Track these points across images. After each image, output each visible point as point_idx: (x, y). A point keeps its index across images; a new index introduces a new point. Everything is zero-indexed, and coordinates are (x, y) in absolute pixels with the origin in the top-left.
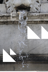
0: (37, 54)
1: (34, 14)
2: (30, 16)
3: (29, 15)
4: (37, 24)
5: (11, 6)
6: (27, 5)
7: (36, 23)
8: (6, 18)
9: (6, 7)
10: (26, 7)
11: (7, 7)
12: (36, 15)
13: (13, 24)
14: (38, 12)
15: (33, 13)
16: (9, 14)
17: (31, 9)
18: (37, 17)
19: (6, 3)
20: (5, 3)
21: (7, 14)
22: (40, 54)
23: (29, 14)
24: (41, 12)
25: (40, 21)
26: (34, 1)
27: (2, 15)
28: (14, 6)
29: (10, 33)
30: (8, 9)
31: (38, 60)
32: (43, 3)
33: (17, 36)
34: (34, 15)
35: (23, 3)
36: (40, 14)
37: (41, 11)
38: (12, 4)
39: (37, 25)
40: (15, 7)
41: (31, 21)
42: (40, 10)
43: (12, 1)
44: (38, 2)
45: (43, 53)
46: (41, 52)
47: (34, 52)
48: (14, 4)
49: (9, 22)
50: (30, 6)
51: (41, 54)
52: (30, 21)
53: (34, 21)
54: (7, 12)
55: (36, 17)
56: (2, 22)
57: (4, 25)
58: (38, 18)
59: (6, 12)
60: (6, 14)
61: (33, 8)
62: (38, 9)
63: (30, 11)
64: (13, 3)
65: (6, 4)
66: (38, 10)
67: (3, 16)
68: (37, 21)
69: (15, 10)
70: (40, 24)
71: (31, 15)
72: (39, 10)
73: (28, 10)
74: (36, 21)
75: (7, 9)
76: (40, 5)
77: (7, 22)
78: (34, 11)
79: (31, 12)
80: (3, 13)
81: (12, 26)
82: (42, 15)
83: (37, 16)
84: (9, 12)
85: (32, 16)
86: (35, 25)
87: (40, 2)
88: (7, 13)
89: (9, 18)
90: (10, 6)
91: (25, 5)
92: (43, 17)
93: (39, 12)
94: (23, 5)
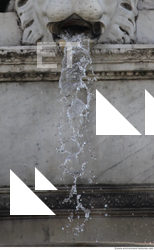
0: (126, 185)
1: (114, 48)
2: (101, 54)
3: (97, 52)
4: (125, 82)
5: (36, 21)
6: (90, 18)
7: (122, 76)
8: (17, 61)
9: (19, 23)
10: (86, 24)
11: (23, 25)
12: (122, 51)
13: (42, 81)
14: (128, 39)
15: (112, 43)
16: (28, 47)
17: (103, 30)
18: (126, 58)
19: (20, 10)
20: (14, 10)
21: (23, 47)
22: (135, 185)
23: (98, 46)
24: (140, 40)
25: (134, 72)
26: (115, 4)
27: (5, 52)
28: (46, 21)
29: (33, 114)
30: (27, 31)
31: (129, 205)
32: (144, 9)
33: (56, 123)
34: (116, 51)
35: (77, 11)
36: (136, 46)
37: (140, 36)
38: (40, 13)
39: (124, 86)
40: (50, 24)
41: (106, 73)
42: (135, 32)
43: (40, 3)
44: (127, 6)
45: (147, 182)
46: (138, 179)
47: (116, 177)
48: (45, 15)
49: (29, 74)
50: (102, 21)
51: (140, 182)
52: (101, 73)
53: (115, 70)
54: (24, 41)
55: (121, 59)
56: (5, 75)
57: (11, 85)
58: (129, 61)
59: (17, 42)
60: (18, 49)
61: (110, 27)
62: (129, 31)
63: (102, 38)
64: (44, 9)
65: (19, 13)
66: (127, 33)
67: (9, 53)
68: (125, 72)
69: (51, 35)
70: (136, 82)
71: (105, 51)
72: (132, 35)
73: (93, 34)
74: (120, 72)
75: (23, 31)
76: (136, 18)
77: (22, 75)
78: (114, 38)
79: (105, 40)
80: (10, 46)
81: (38, 89)
82: (143, 52)
83: (126, 54)
84: (28, 41)
85: (108, 53)
86: (118, 85)
87: (133, 6)
88: (22, 44)
89: (28, 60)
90: (32, 22)
91: (85, 15)
92: (144, 58)
93: (133, 42)
94: (75, 17)
